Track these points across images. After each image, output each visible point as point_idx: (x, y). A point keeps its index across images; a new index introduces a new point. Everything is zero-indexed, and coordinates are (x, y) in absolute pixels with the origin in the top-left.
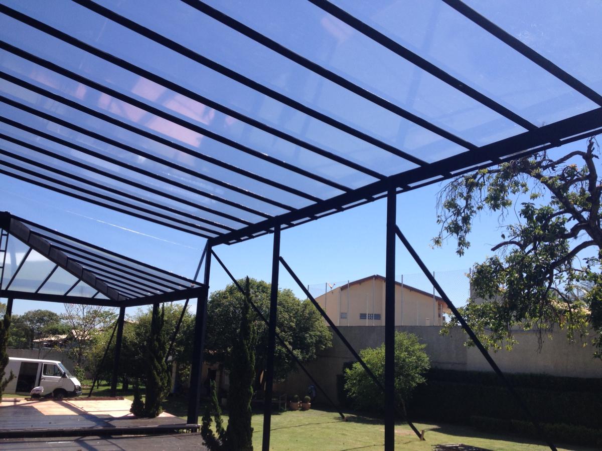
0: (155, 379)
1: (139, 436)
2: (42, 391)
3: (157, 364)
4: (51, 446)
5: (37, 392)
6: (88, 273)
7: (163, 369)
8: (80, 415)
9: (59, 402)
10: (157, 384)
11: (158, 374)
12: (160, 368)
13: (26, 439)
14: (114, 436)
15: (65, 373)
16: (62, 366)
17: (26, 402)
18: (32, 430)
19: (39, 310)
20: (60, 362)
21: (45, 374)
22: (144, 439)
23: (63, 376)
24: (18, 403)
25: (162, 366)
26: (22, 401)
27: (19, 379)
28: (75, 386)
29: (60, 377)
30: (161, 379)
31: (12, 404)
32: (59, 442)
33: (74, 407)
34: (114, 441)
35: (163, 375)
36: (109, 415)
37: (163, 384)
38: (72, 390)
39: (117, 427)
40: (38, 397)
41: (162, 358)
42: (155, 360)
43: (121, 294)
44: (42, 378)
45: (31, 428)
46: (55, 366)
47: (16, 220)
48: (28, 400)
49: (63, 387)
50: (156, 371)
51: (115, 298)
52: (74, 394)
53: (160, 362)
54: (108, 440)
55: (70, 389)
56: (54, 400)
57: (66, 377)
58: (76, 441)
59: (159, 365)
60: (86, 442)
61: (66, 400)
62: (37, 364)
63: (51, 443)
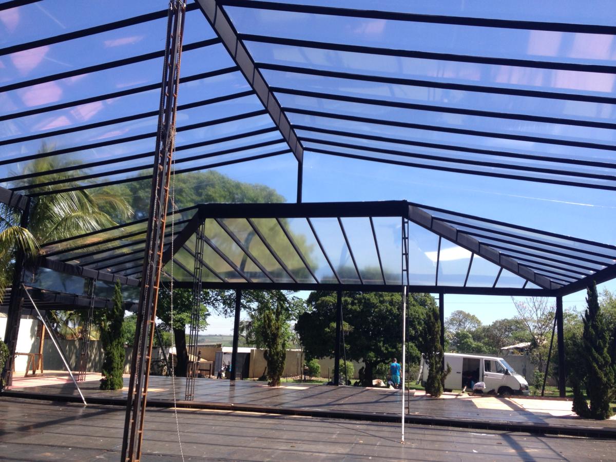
0: (596, 373)
1: (579, 437)
2: (485, 387)
3: (596, 355)
4: (472, 436)
5: (479, 388)
6: (507, 258)
7: (606, 362)
8: (515, 411)
9: (501, 398)
10: (600, 379)
11: (601, 367)
12: (602, 360)
13: (450, 428)
14: (548, 435)
15: (507, 370)
16: (505, 362)
17: (468, 396)
18: (457, 420)
19: (506, 319)
20: (502, 359)
21: (486, 371)
22: (585, 442)
23: (506, 373)
24: (459, 397)
25: (604, 358)
26: (465, 396)
27: (463, 374)
28: (520, 384)
29: (503, 374)
30: (606, 375)
31: (454, 397)
32: (483, 435)
33: (513, 404)
34: (544, 439)
35: (608, 369)
36: (548, 413)
37: (609, 380)
38: (518, 388)
39: (550, 425)
40: (480, 393)
41: (603, 349)
42: (594, 350)
43: (552, 282)
44: (484, 374)
45: (456, 417)
46: (496, 362)
47: (415, 208)
48: (470, 395)
49: (508, 385)
50: (597, 364)
51: (547, 286)
52: (520, 393)
53: (601, 354)
54: (540, 438)
55: (515, 387)
56: (497, 397)
57: (509, 374)
58: (502, 435)
59: (600, 357)
60: (512, 436)
61: (509, 398)
62: (478, 360)
63: (474, 434)
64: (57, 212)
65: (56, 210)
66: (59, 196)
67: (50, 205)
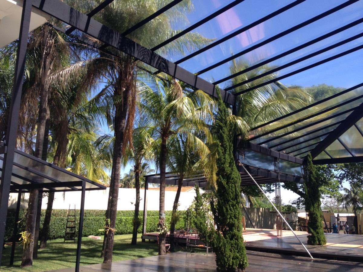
64: (256, 104)
65: (255, 102)
66: (257, 91)
67: (249, 100)
